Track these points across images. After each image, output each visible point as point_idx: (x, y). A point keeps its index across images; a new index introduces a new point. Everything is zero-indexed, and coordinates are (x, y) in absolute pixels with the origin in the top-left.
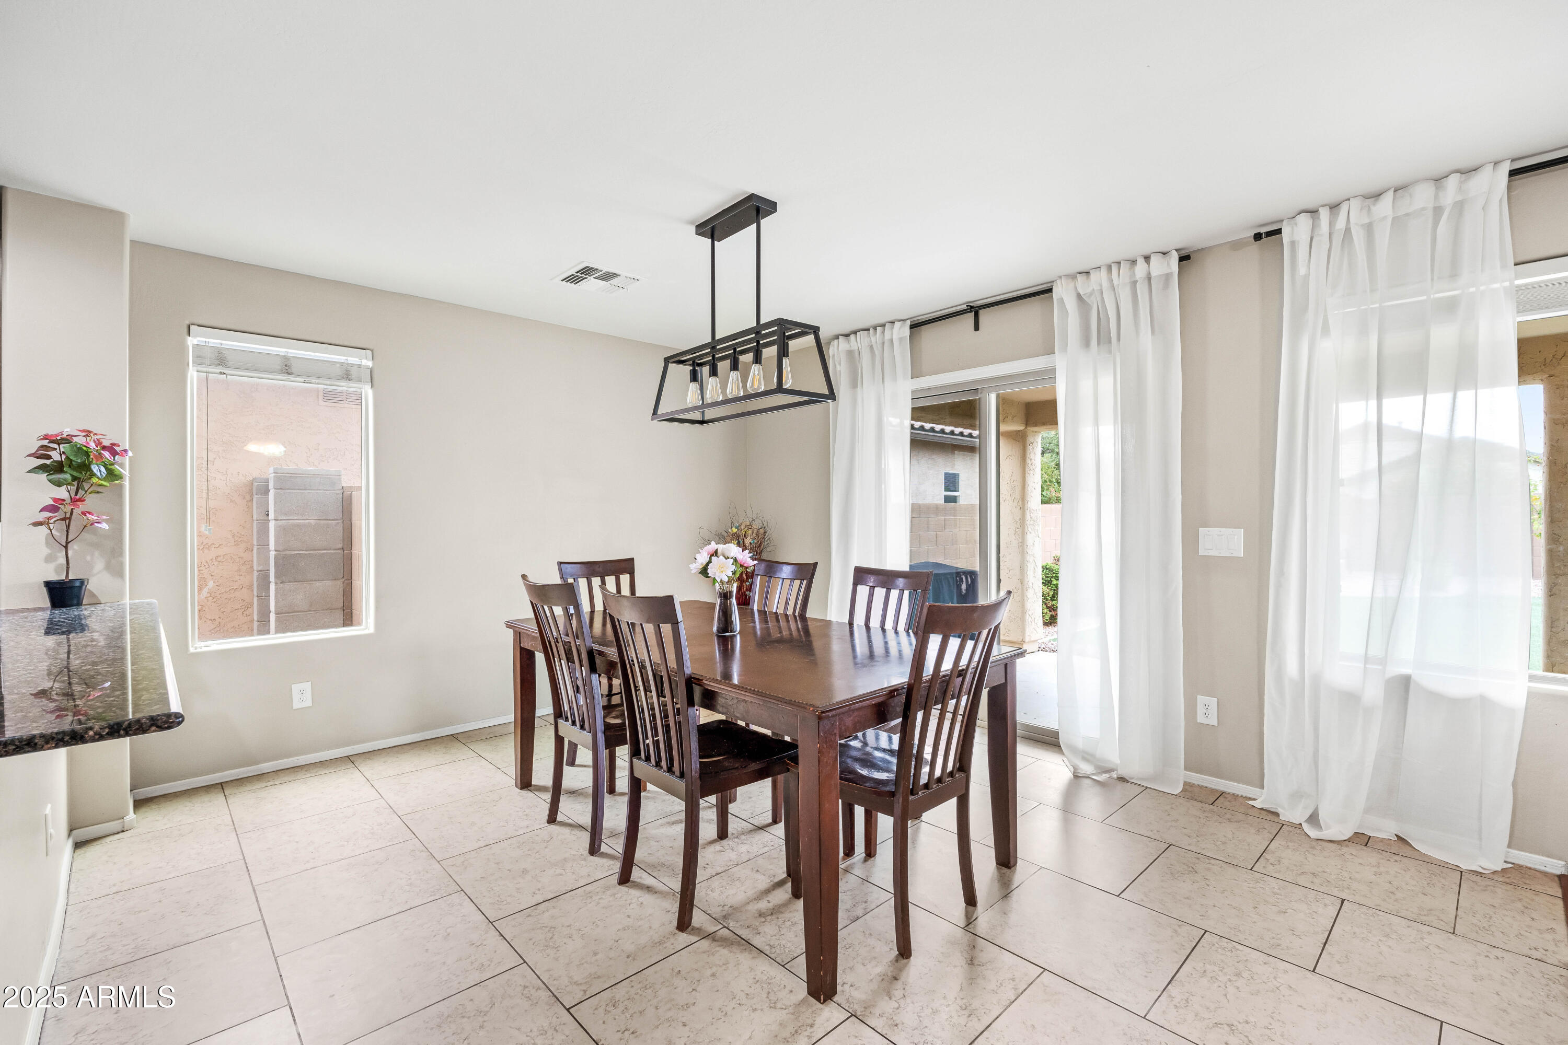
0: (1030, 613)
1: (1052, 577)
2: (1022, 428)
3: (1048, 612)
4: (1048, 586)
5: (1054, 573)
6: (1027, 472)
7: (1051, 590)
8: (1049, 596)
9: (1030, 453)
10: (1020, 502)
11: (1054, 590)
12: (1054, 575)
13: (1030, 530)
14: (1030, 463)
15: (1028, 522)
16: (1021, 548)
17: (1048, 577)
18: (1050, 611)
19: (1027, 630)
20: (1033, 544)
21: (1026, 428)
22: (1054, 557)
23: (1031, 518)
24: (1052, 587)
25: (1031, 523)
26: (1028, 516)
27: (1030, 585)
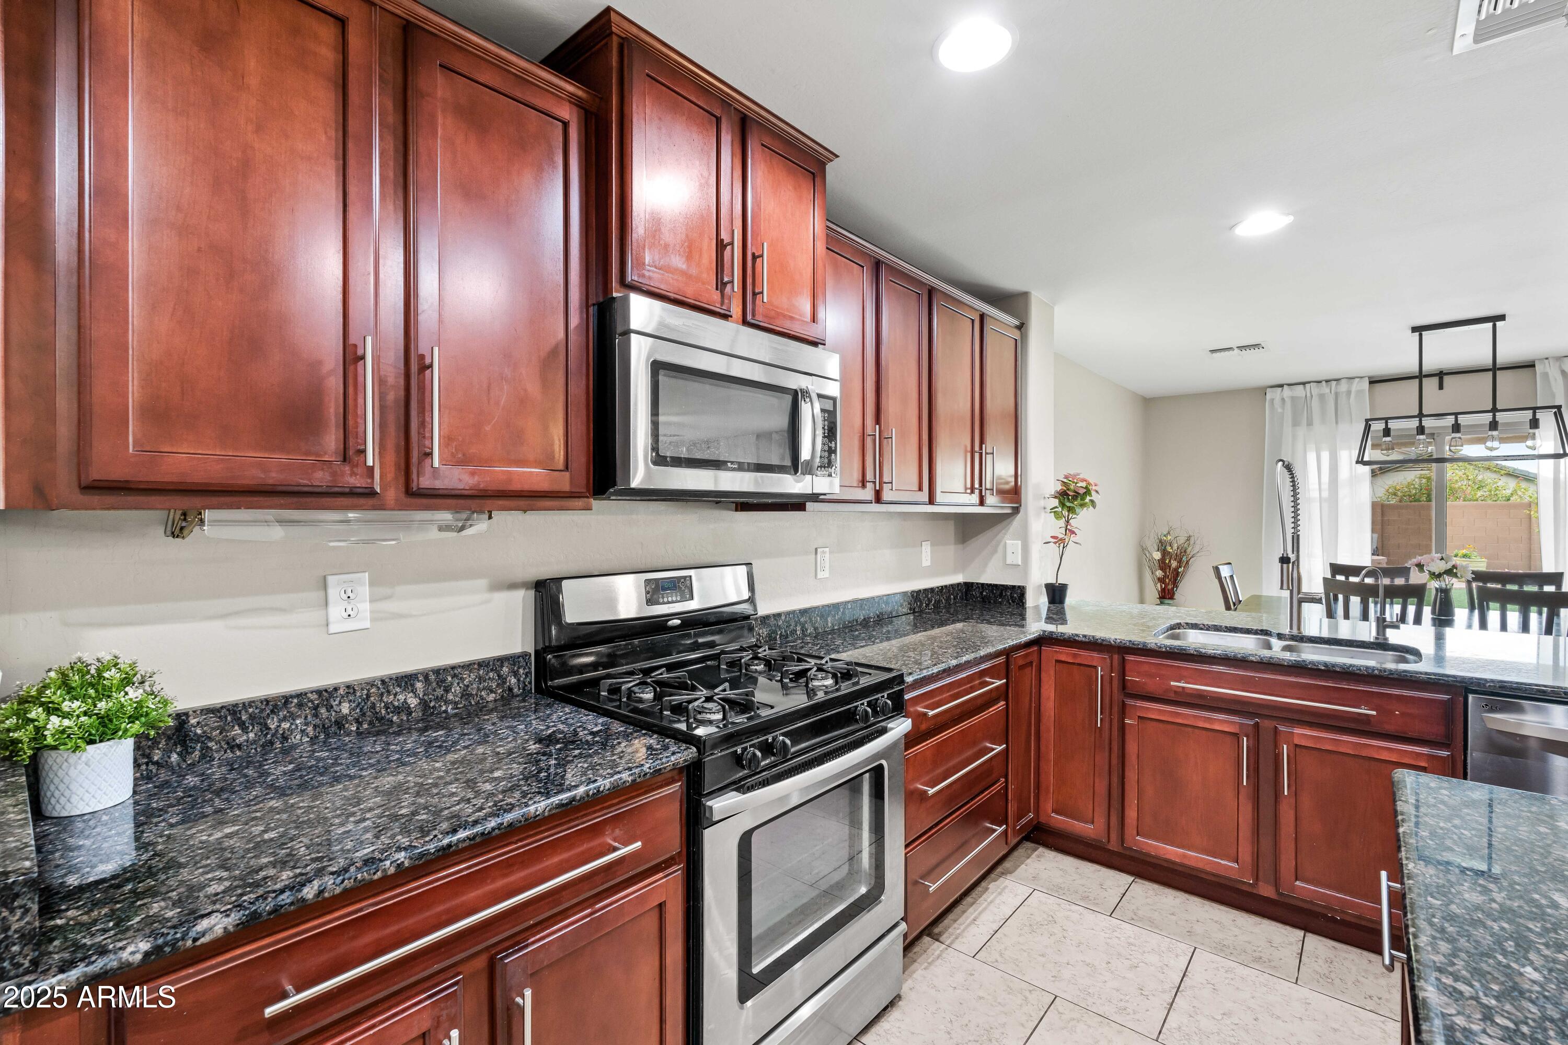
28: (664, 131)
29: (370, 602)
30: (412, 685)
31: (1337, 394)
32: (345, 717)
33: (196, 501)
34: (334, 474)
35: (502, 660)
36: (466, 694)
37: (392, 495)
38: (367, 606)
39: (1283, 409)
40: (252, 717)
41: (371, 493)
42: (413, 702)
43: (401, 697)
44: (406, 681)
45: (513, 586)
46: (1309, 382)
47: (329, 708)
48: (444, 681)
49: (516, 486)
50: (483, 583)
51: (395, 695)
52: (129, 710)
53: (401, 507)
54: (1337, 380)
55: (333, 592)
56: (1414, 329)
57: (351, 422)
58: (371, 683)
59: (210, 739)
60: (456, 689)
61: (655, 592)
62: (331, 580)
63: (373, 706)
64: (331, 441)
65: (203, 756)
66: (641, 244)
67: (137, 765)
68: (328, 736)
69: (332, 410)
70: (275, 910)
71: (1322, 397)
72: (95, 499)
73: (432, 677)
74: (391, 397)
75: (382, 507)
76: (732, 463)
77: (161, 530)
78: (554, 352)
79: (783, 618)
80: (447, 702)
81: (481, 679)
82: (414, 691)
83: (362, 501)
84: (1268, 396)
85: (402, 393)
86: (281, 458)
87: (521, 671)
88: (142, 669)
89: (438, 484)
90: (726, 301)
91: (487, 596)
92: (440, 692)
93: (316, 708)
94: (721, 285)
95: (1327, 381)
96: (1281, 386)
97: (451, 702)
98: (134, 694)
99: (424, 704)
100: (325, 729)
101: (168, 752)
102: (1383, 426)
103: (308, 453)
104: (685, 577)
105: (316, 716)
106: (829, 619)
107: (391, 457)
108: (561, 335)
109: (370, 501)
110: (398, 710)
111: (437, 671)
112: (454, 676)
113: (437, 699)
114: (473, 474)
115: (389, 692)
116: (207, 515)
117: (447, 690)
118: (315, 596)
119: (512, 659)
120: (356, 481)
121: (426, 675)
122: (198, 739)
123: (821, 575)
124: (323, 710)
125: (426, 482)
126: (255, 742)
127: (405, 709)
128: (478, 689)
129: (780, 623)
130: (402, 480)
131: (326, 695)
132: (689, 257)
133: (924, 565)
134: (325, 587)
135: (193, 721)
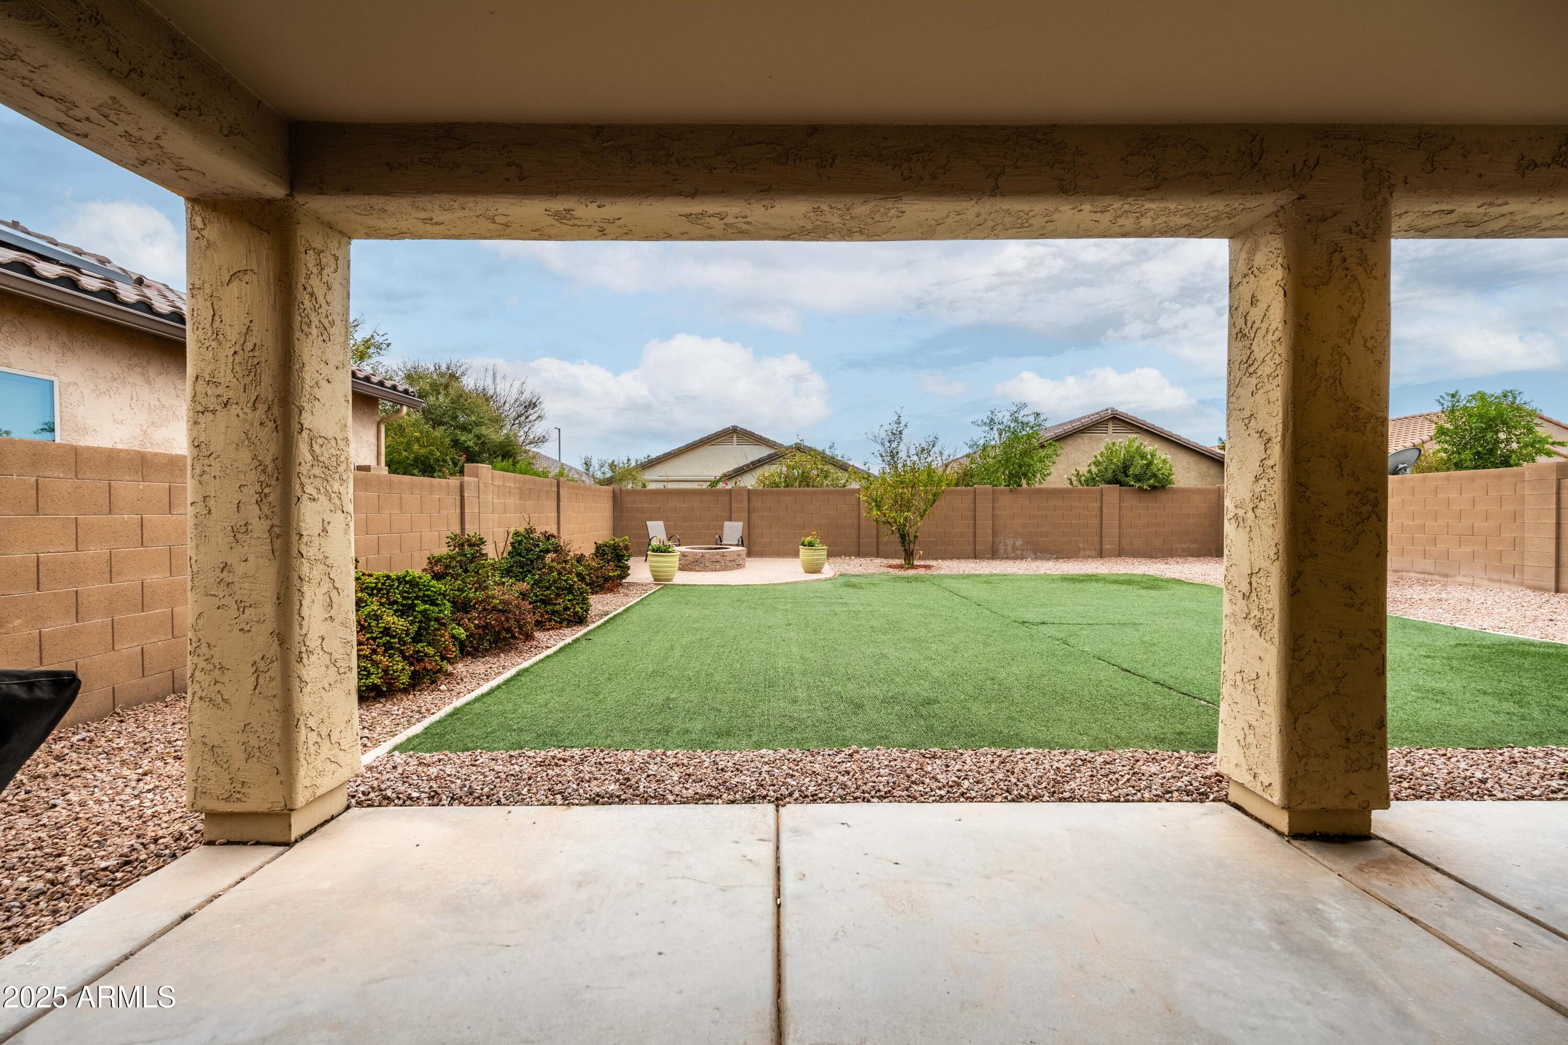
0: (312, 722)
1: (417, 598)
2: (275, 190)
3: (407, 667)
4: (408, 616)
5: (420, 590)
6: (297, 325)
7: (412, 623)
8: (407, 635)
9: (308, 277)
10: (276, 411)
11: (420, 622)
12: (421, 594)
13: (309, 489)
14: (307, 304)
15: (304, 469)
16: (278, 543)
17: (408, 598)
18: (411, 664)
19: (302, 773)
20: (325, 530)
21: (290, 195)
22: (429, 558)
23: (315, 458)
24: (415, 618)
25: (317, 471)
26: (303, 451)
27: (313, 642)
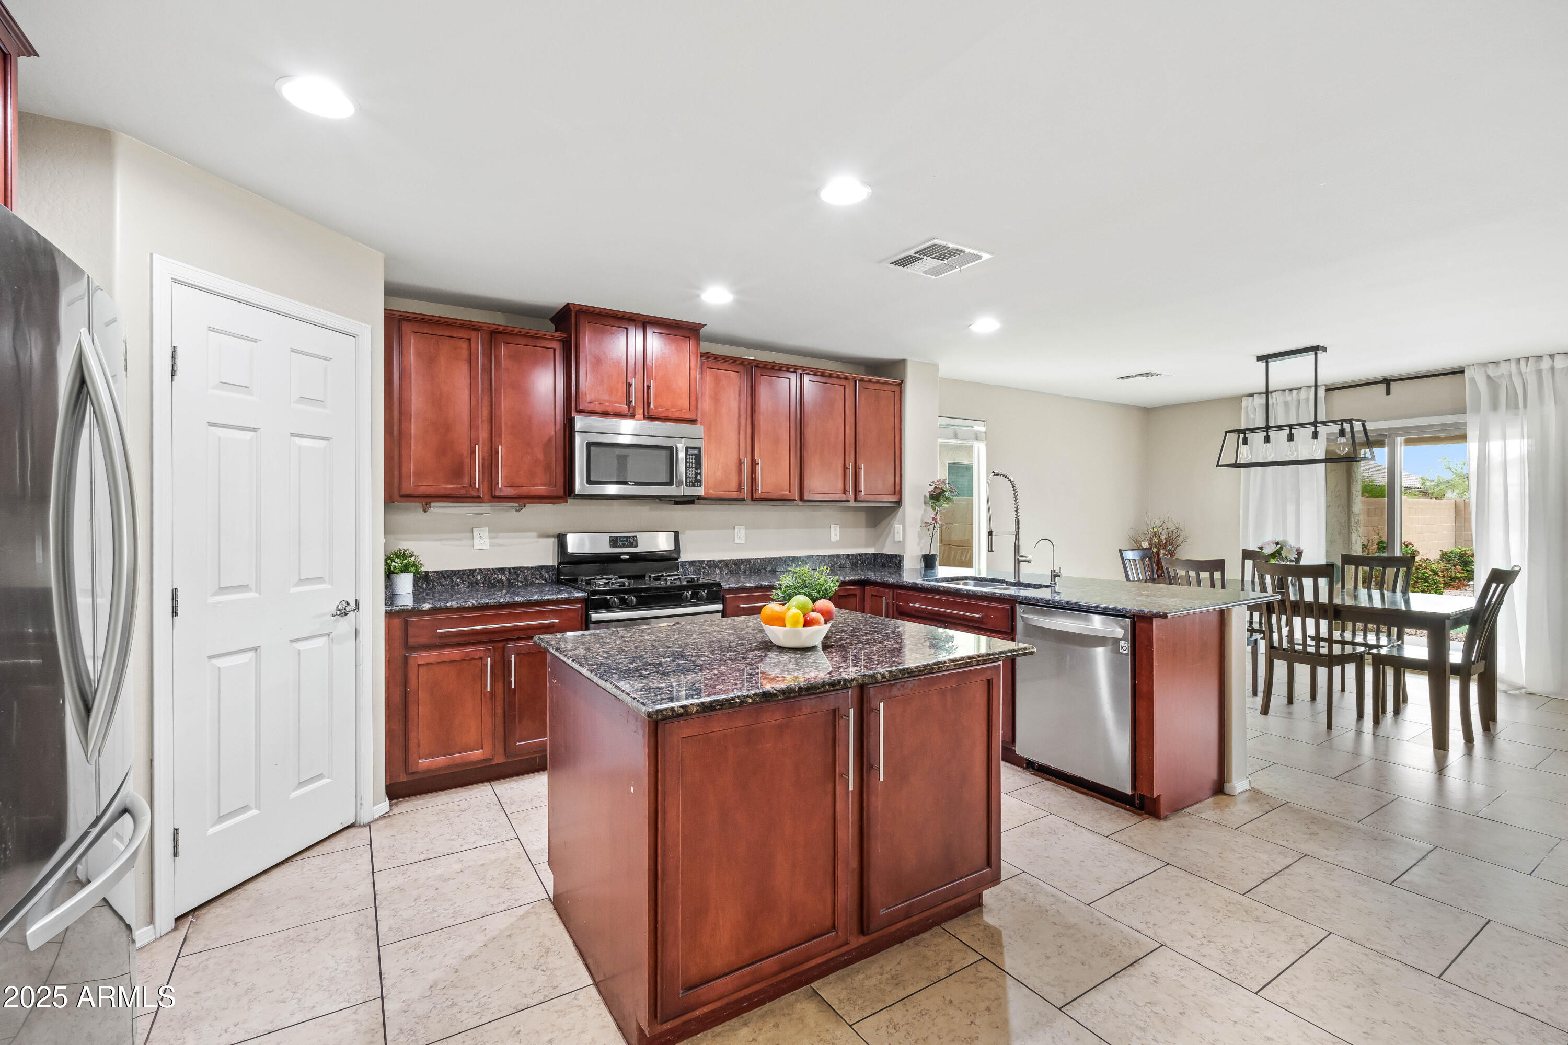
28: (597, 343)
29: (489, 538)
30: (504, 572)
31: (1299, 402)
32: (479, 581)
33: (428, 500)
34: (466, 491)
35: (542, 567)
36: (526, 579)
37: (486, 497)
38: (487, 540)
39: (1255, 415)
40: (448, 576)
41: (479, 497)
42: (504, 579)
43: (500, 576)
44: (502, 570)
45: (548, 536)
46: (1275, 391)
47: (473, 577)
48: (517, 572)
49: (533, 494)
50: (535, 534)
51: (498, 575)
52: (411, 564)
53: (489, 502)
54: (1299, 389)
55: (475, 534)
56: (1260, 358)
57: (472, 474)
58: (488, 569)
59: (435, 581)
60: (522, 576)
61: (615, 542)
62: (474, 529)
63: (489, 578)
64: (466, 480)
65: (433, 587)
66: (584, 394)
67: (414, 586)
68: (473, 586)
69: (466, 470)
70: (440, 607)
71: (1286, 404)
72: (403, 499)
73: (512, 570)
74: (486, 464)
75: (482, 502)
76: (631, 482)
77: (421, 510)
78: (549, 441)
79: (706, 563)
80: (518, 581)
81: (532, 574)
82: (505, 574)
83: (476, 500)
84: (1244, 404)
85: (490, 461)
86: (451, 486)
87: (551, 573)
88: (415, 554)
89: (502, 494)
90: (631, 410)
91: (538, 539)
92: (515, 576)
93: (469, 576)
94: (629, 403)
95: (1291, 390)
96: (1252, 395)
97: (520, 581)
98: (413, 559)
99: (509, 580)
100: (472, 584)
101: (422, 584)
102: (1339, 427)
103: (459, 484)
104: (633, 536)
105: (469, 579)
106: (742, 567)
107: (486, 485)
108: (553, 433)
109: (478, 500)
110: (498, 581)
111: (514, 568)
112: (521, 571)
113: (514, 579)
114: (515, 490)
115: (495, 574)
116: (432, 504)
117: (518, 576)
118: (469, 535)
119: (547, 568)
120: (474, 493)
121: (509, 569)
122: (431, 581)
123: (737, 541)
124: (471, 577)
125: (497, 493)
126: (448, 585)
127: (501, 581)
128: (531, 578)
129: (704, 565)
130: (490, 492)
131: (472, 572)
132: (611, 394)
133: (832, 540)
134: (473, 532)
135: (430, 574)
